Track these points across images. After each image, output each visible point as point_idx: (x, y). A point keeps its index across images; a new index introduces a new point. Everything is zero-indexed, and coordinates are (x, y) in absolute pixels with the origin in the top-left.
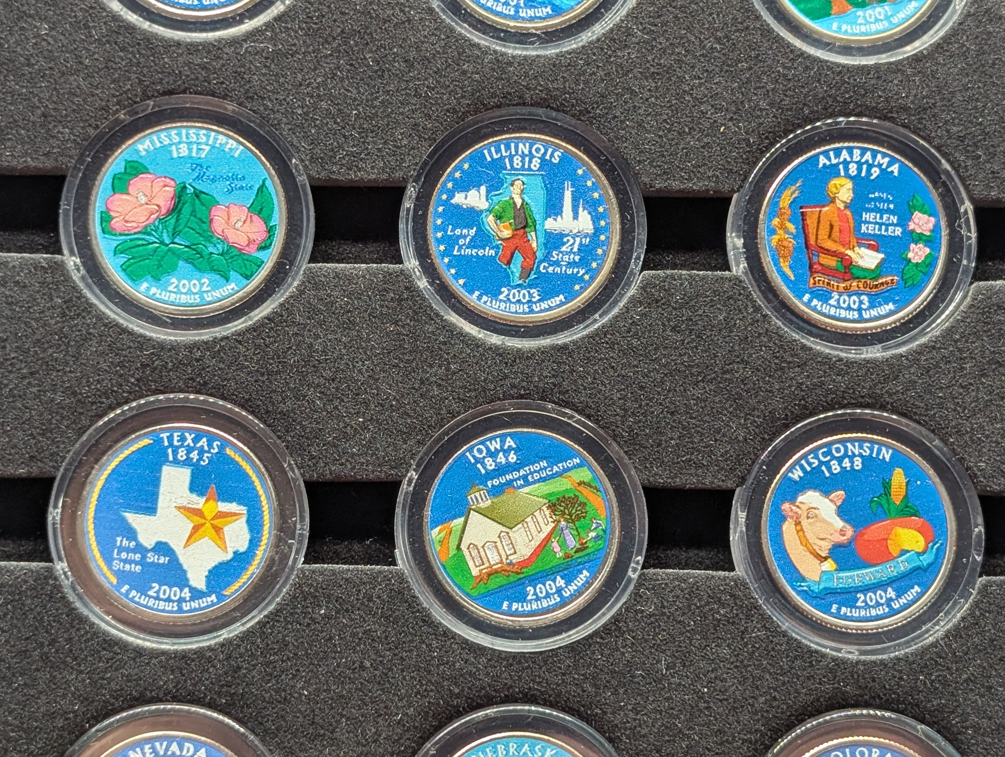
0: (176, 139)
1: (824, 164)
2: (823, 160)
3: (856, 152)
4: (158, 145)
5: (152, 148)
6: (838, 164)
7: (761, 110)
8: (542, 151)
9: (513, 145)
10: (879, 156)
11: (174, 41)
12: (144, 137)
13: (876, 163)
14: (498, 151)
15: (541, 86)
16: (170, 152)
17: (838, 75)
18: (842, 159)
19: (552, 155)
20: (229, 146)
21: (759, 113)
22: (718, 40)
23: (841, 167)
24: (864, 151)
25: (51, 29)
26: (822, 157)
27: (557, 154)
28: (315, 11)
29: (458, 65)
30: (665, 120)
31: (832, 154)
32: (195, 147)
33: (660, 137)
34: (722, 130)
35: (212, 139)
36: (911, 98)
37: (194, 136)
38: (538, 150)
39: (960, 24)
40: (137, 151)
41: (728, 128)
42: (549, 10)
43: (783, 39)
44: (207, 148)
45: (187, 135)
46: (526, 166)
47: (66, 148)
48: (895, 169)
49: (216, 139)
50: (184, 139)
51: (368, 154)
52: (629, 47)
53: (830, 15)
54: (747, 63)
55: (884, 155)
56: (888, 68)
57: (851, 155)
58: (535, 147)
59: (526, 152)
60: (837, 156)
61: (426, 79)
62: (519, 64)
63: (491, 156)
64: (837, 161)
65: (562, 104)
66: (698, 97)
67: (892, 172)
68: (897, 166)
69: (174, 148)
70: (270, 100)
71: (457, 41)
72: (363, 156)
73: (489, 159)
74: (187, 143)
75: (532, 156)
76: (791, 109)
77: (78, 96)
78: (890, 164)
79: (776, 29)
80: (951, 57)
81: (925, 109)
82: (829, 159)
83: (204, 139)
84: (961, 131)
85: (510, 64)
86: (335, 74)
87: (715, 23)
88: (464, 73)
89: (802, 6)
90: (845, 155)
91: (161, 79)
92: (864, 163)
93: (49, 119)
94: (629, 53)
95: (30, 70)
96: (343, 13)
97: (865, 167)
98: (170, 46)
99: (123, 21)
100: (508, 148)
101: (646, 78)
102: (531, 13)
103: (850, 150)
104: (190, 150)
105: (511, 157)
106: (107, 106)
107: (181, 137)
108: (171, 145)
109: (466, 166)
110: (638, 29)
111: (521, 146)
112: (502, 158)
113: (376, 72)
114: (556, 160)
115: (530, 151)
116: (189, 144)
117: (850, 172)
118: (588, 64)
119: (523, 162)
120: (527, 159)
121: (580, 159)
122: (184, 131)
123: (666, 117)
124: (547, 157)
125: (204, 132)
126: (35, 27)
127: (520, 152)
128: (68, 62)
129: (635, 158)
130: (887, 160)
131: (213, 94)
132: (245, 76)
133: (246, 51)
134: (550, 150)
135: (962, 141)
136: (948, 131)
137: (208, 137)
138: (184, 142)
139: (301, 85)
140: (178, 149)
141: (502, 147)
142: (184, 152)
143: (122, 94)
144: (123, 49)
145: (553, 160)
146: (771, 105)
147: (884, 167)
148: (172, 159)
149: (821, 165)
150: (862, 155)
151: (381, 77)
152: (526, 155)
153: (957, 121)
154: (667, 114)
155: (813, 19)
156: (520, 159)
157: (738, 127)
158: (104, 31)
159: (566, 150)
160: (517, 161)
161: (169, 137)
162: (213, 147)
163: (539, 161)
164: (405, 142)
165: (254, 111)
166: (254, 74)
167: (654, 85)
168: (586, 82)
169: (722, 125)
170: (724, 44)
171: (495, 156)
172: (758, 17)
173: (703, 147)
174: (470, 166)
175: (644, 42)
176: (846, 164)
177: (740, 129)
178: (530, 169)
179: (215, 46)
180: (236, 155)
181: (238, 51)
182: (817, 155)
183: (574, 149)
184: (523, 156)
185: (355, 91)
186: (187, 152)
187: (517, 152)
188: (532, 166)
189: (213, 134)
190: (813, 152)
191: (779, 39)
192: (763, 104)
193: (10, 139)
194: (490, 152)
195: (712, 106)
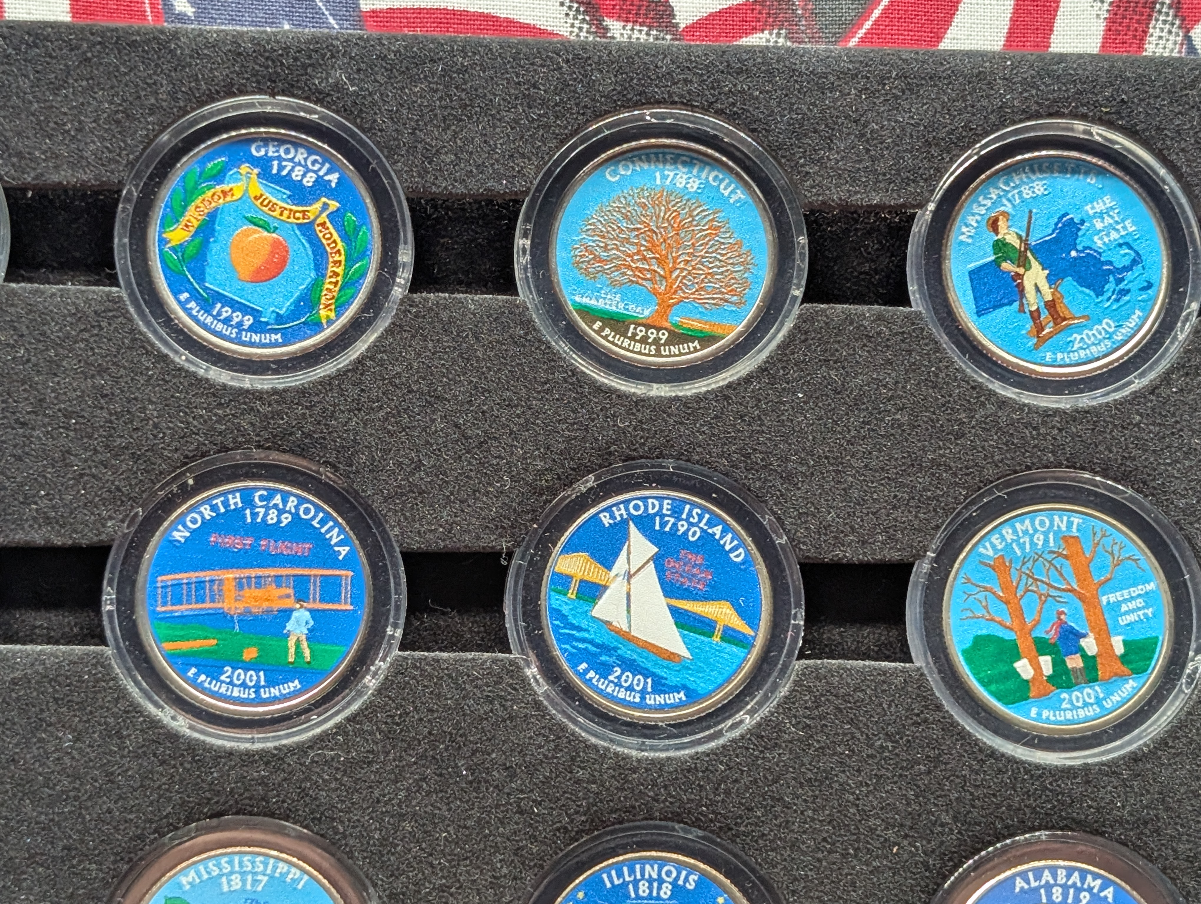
0: (227, 869)
1: (1022, 888)
2: (1020, 883)
3: (1062, 874)
4: (205, 876)
5: (198, 881)
6: (1040, 887)
7: (942, 825)
8: (674, 874)
9: (638, 867)
10: (1089, 878)
11: (225, 752)
12: (188, 866)
13: (1086, 886)
14: (620, 875)
15: (673, 796)
16: (220, 884)
17: (1037, 779)
18: (1043, 882)
19: (686, 880)
20: (290, 876)
21: (940, 829)
22: (889, 737)
23: (1042, 891)
24: (1070, 871)
25: (77, 739)
26: (1018, 880)
27: (692, 878)
28: (397, 709)
29: (571, 772)
30: (825, 840)
31: (1031, 875)
32: (249, 877)
33: (819, 860)
34: (895, 850)
35: (270, 867)
36: (1128, 808)
37: (249, 864)
38: (669, 873)
39: (1189, 713)
40: (180, 886)
41: (901, 848)
42: (682, 695)
43: (969, 734)
44: (266, 879)
45: (241, 863)
46: (655, 894)
47: (93, 889)
48: (1109, 893)
49: (275, 868)
50: (237, 868)
51: (460, 887)
52: (780, 747)
53: (1028, 698)
54: (925, 765)
55: (1096, 876)
56: (1100, 770)
57: (1055, 876)
58: (666, 869)
59: (655, 876)
60: (1038, 878)
61: (532, 791)
62: (647, 771)
63: (612, 882)
64: (1037, 884)
65: (698, 819)
66: (866, 808)
67: (1106, 897)
68: (1111, 889)
69: (224, 879)
70: (342, 822)
71: (569, 742)
72: (453, 890)
73: (609, 885)
74: (240, 873)
75: (661, 882)
76: (979, 824)
77: (108, 824)
78: (1102, 888)
79: (961, 721)
80: (1178, 755)
81: (1146, 823)
82: (1028, 882)
83: (261, 868)
84: (1190, 850)
85: (634, 770)
86: (421, 787)
87: (885, 715)
88: (578, 782)
89: (993, 687)
90: (1047, 876)
91: (209, 799)
92: (1070, 887)
93: (73, 853)
94: (779, 754)
95: (51, 792)
96: (431, 711)
97: (1072, 891)
98: (220, 757)
99: (163, 727)
100: (632, 871)
101: (801, 785)
102: (660, 699)
103: (1053, 871)
104: (244, 882)
105: (636, 883)
106: (143, 834)
107: (232, 867)
108: (220, 876)
109: (581, 895)
110: (790, 722)
111: (648, 867)
112: (625, 884)
113: (471, 782)
114: (691, 886)
115: (659, 874)
116: (243, 874)
117: (1054, 897)
118: (730, 769)
119: (650, 888)
120: (655, 885)
121: (720, 885)
122: (236, 859)
123: (825, 835)
124: (681, 882)
125: (261, 858)
126: (57, 738)
127: (647, 876)
128: (96, 781)
129: (788, 887)
130: (1099, 882)
131: (272, 815)
132: (311, 792)
133: (313, 762)
134: (684, 873)
135: (1191, 862)
136: (1174, 850)
137: (266, 865)
138: (236, 872)
139: (378, 801)
140: (229, 882)
141: (625, 869)
142: (236, 883)
143: (161, 819)
144: (163, 763)
145: (687, 885)
146: (955, 818)
147: (1095, 891)
148: (222, 894)
149: (1017, 890)
150: (1068, 876)
151: (477, 790)
152: (655, 880)
153: (1185, 838)
154: (827, 832)
155: (1006, 704)
156: (647, 884)
157: (915, 847)
158: (141, 740)
159: (703, 873)
160: (643, 888)
161: (218, 865)
162: (271, 877)
163: (670, 887)
164: (505, 871)
165: (322, 836)
166: (322, 790)
167: (810, 793)
168: (727, 792)
169: (895, 844)
170: (897, 742)
171: (617, 882)
172: (939, 707)
173: (872, 872)
174: (586, 894)
175: (798, 740)
176: (1048, 887)
177: (917, 849)
178: (658, 898)
179: (275, 755)
180: (300, 887)
181: (302, 761)
182: (1013, 877)
183: (714, 872)
184: (650, 881)
185: (445, 808)
186: (240, 884)
187: (643, 875)
188: (662, 894)
189: (272, 861)
190: (1008, 873)
191: (963, 735)
192: (946, 818)
193: (25, 879)
194: (610, 877)
195: (883, 820)
